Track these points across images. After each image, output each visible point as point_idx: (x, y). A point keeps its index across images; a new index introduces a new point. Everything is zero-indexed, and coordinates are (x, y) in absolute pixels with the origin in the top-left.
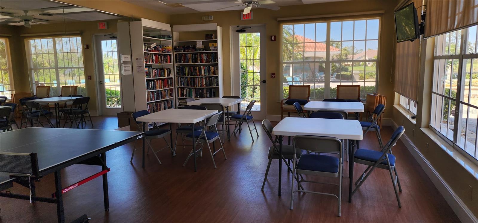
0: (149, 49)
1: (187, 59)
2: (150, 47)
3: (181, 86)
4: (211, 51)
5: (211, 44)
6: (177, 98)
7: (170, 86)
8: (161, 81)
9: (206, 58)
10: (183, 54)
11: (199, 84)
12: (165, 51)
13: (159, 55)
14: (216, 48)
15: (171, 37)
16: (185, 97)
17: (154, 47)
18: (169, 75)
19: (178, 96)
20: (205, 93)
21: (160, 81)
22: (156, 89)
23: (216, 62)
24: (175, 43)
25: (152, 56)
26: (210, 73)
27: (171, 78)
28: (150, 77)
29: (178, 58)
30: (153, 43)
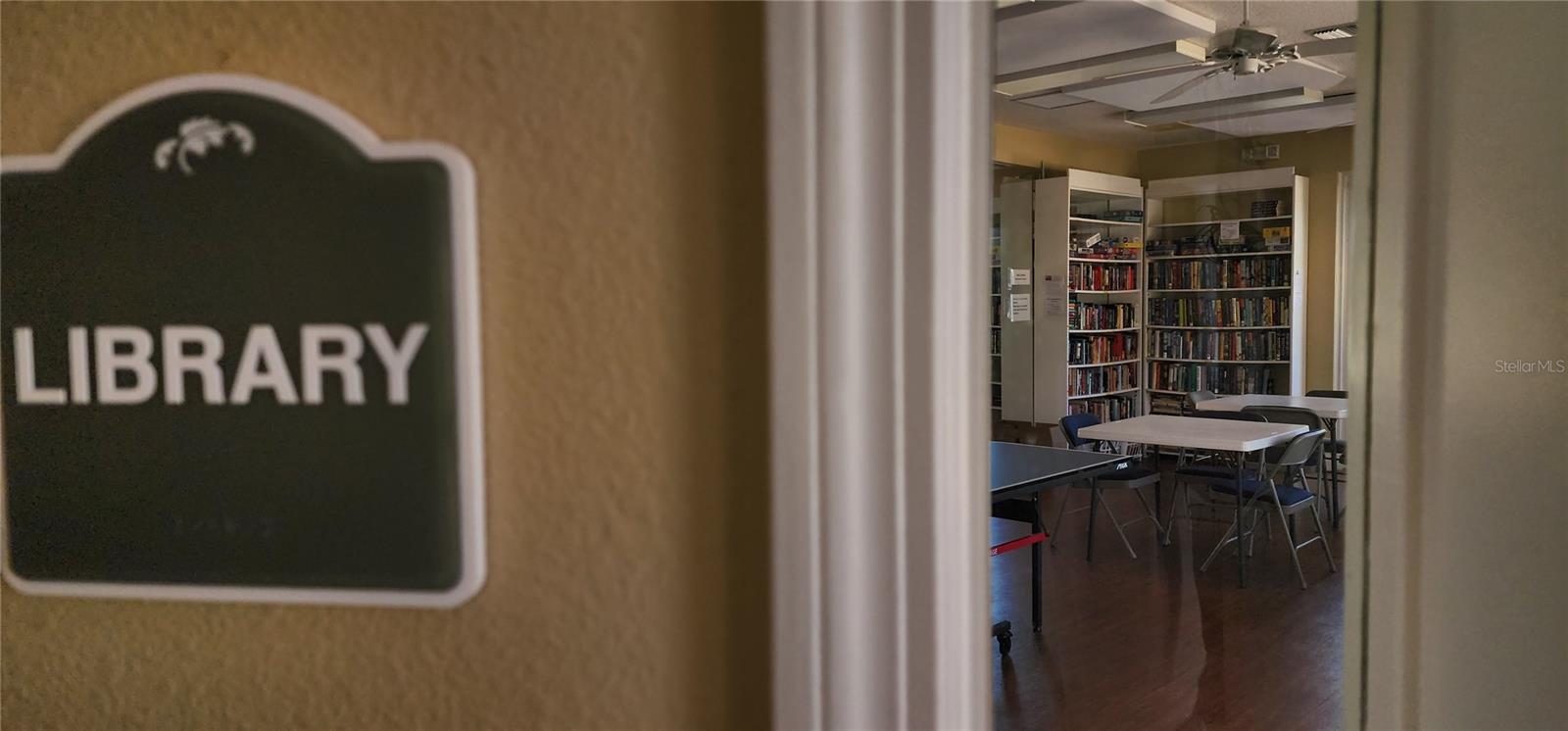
0: (1080, 250)
1: (1186, 279)
2: (1083, 245)
3: (1161, 355)
4: (1267, 251)
5: (1271, 230)
6: (1147, 392)
7: (1128, 357)
8: (1105, 339)
9: (1251, 274)
10: (1174, 263)
11: (1222, 353)
12: (1120, 254)
13: (1106, 266)
14: (1288, 242)
15: (1140, 215)
16: (1173, 390)
17: (1095, 246)
18: (1127, 324)
19: (1150, 386)
20: (1239, 379)
21: (1102, 340)
22: (1091, 363)
23: (1285, 284)
24: (1149, 232)
25: (1088, 272)
26: (1260, 320)
27: (1134, 334)
28: (1079, 329)
29: (1157, 275)
30: (1091, 235)
